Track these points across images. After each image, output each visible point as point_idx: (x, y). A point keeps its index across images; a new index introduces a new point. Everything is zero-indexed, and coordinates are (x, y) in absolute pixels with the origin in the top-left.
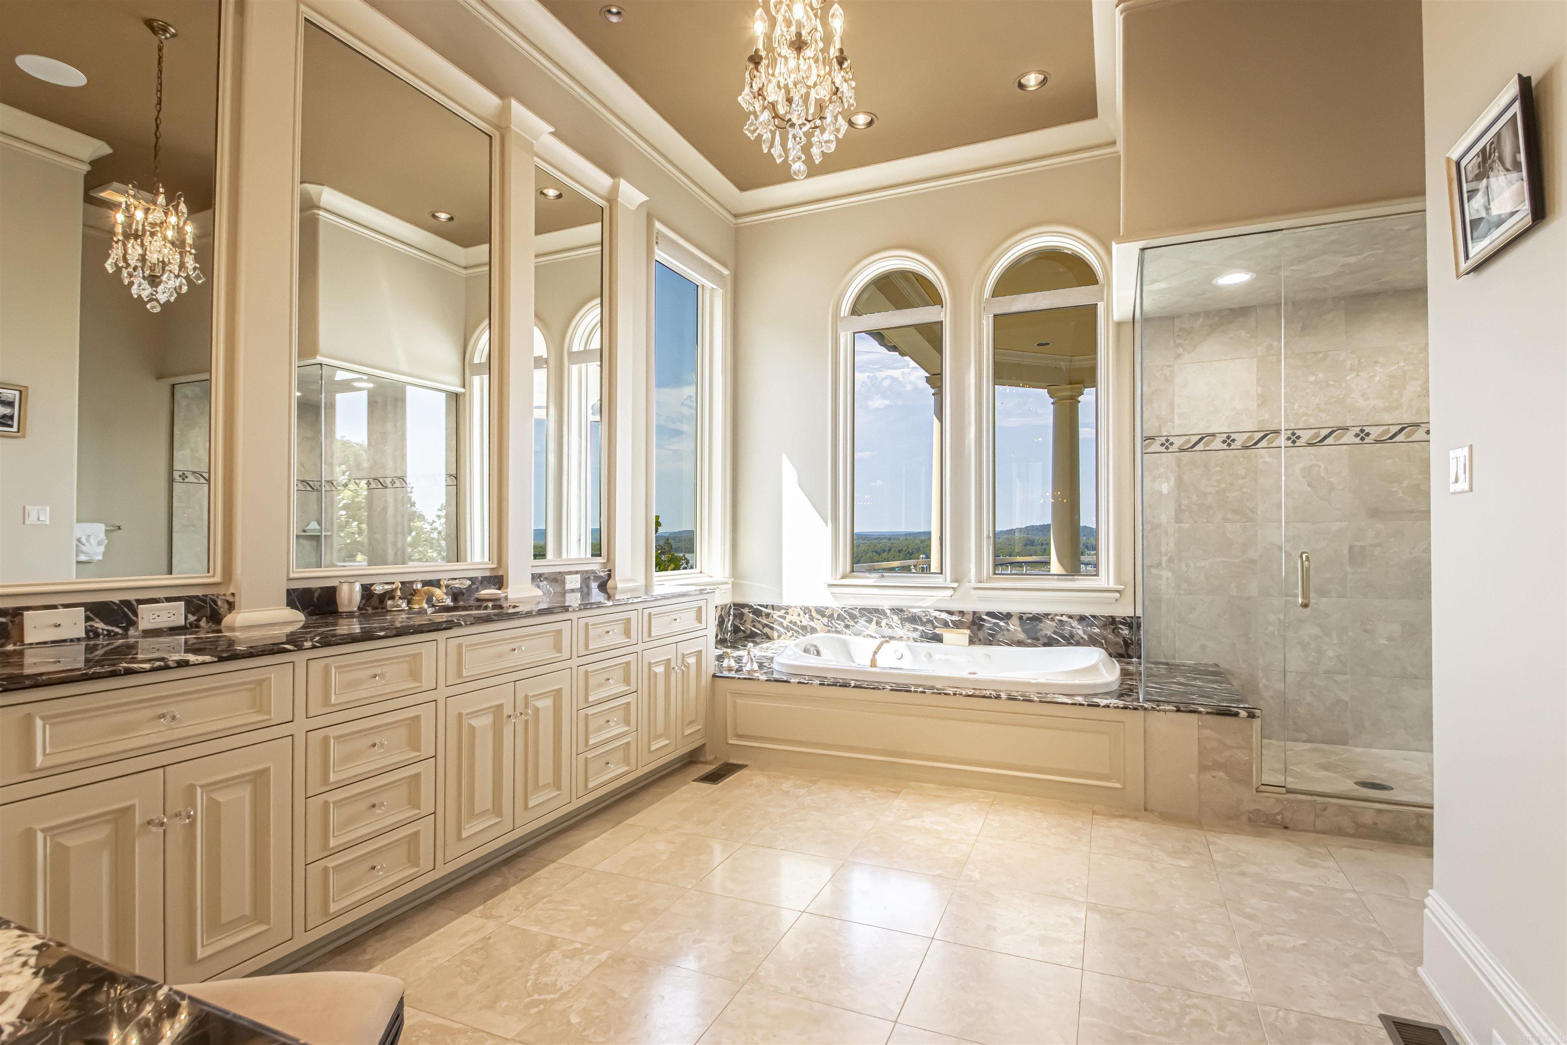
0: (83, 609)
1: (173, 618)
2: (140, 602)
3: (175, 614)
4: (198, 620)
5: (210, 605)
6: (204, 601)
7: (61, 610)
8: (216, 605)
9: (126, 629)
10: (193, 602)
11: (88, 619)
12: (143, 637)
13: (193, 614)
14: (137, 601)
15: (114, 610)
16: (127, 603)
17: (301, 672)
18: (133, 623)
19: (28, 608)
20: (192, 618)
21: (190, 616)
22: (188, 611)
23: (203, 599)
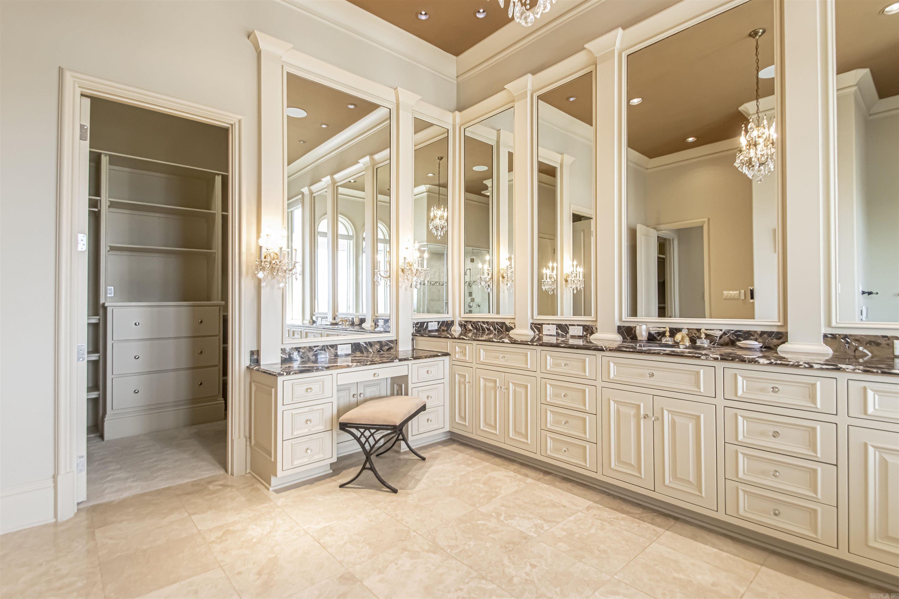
0: (555, 326)
1: (578, 332)
2: (570, 325)
3: (579, 331)
4: (587, 334)
5: (591, 329)
6: (589, 327)
7: (551, 325)
8: (593, 329)
9: (566, 334)
10: (585, 327)
11: (557, 329)
12: (571, 338)
13: (585, 332)
14: (569, 324)
15: (563, 327)
16: (566, 325)
17: (539, 354)
18: (568, 332)
19: (544, 324)
20: (585, 333)
21: (584, 332)
22: (583, 330)
23: (588, 326)
